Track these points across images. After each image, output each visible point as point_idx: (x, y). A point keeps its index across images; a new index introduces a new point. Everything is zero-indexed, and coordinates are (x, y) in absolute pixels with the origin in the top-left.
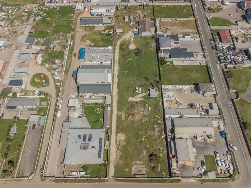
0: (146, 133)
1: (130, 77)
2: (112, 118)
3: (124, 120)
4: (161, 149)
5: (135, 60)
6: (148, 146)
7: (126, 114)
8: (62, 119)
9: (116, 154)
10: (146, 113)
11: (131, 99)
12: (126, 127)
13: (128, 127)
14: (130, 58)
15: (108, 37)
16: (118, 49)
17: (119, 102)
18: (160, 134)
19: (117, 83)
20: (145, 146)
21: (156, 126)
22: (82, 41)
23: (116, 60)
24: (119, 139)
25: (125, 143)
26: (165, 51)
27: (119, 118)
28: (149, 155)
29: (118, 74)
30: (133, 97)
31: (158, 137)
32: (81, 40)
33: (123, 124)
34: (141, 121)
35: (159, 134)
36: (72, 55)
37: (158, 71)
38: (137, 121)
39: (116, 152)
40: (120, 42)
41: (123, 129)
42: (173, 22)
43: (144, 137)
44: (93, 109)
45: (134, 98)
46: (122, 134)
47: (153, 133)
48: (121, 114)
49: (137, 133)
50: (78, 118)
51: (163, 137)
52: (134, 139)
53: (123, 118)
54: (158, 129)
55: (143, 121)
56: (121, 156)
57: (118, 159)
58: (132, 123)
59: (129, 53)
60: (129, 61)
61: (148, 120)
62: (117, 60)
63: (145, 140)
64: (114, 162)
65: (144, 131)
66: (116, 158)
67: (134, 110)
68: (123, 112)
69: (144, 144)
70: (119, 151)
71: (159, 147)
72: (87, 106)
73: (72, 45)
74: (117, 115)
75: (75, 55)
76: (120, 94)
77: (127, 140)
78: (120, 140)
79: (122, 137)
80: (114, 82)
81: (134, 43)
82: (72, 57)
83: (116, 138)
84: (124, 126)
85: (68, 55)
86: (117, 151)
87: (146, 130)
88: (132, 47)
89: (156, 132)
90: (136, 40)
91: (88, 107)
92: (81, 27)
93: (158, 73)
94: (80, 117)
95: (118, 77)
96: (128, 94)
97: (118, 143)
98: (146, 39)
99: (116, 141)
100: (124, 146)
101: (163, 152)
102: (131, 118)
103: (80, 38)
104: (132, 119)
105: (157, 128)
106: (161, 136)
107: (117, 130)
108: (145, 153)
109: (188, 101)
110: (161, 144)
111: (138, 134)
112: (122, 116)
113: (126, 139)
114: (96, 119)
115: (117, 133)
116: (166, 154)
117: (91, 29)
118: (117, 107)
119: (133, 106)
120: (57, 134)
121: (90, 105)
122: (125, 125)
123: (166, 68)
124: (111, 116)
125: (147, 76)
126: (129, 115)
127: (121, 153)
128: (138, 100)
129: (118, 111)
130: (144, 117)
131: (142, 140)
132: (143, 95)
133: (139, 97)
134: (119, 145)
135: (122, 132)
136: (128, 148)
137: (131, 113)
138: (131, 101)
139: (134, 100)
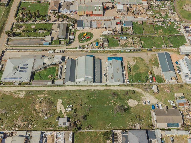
0: (21, 114)
1: (87, 101)
2: (42, 87)
3: (38, 96)
4: (2, 126)
5: (113, 106)
6: (8, 115)
7: (44, 98)
8: (47, 55)
9: (8, 91)
10: (41, 114)
11: (60, 101)
12: (31, 98)
14: (114, 101)
15: (143, 78)
16: (126, 89)
17: (58, 92)
18: (16, 127)
19: (80, 90)
20: (8, 112)
21: (26, 123)
22: (134, 58)
23: (110, 87)
25: (15, 97)
26: (124, 138)
27: (42, 92)
29: (91, 90)
30: (62, 103)
31: (15, 124)
32: (135, 57)
33: (34, 96)
34: (34, 110)
35: (17, 125)
36: (115, 53)
37: (96, 129)
38: (35, 106)
40: (137, 91)
41: (29, 96)
43: (18, 112)
44: (53, 73)
45: (60, 104)
46: (25, 95)
47: (20, 120)
48: (44, 94)
49: (23, 106)
50: (44, 62)
52: (18, 104)
53: (40, 95)
54: (22, 125)
55: (34, 112)
56: (6, 94)
57: (3, 93)
58: (34, 103)
59: (123, 100)
61: (34, 116)
62: (110, 89)
63: (14, 112)
64: (2, 90)
65: (23, 112)
66: (4, 91)
67: (45, 103)
68: (47, 95)
69: (11, 112)
70: (10, 93)
71: (4, 125)
73: (126, 51)
74: (44, 91)
75: (116, 55)
76: (68, 93)
78: (20, 93)
79: (22, 95)
80: (81, 87)
81: (138, 105)
82: (112, 53)
83: (22, 91)
84: (32, 96)
85: (114, 50)
86: (11, 92)
87: (24, 114)
88: (132, 103)
89: (19, 123)
90: (143, 106)
91: (55, 70)
92: (156, 55)
94: (44, 64)
95: (87, 90)
96: (66, 99)
97: (17, 92)
98: (147, 118)
99: (19, 91)
100: (13, 97)
102: (39, 101)
103: (137, 56)
104: (37, 102)
105: (24, 124)
106: (14, 127)
107: (29, 91)
108: (2, 112)
110: (6, 126)
111: (22, 108)
112: (42, 94)
113: (19, 98)
114: (42, 76)
115: (26, 91)
117: (153, 63)
118: (53, 91)
119: (51, 103)
120: (34, 53)
121: (57, 70)
122: (32, 98)
123: (99, 138)
124: (44, 86)
125: (88, 117)
127: (8, 94)
128: (58, 108)
129: (49, 91)
130: (38, 113)
131: (15, 111)
132: (63, 112)
133: (61, 108)
134: (15, 93)
135: (26, 95)
136: (10, 100)
137: (43, 101)
138: (57, 101)
139: (58, 105)
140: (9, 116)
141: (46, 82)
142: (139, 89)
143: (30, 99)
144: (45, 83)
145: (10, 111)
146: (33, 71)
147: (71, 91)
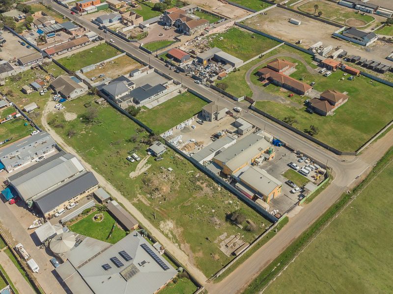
0: (194, 198)
1: (105, 151)
3: (150, 204)
4: (231, 202)
5: (91, 129)
6: (213, 211)
7: (145, 195)
8: (46, 269)
9: (183, 251)
10: (172, 177)
11: (133, 175)
12: (161, 210)
13: (165, 208)
14: (82, 131)
15: (18, 124)
16: (50, 130)
17: (120, 188)
18: (213, 188)
19: (93, 168)
20: (209, 214)
21: (198, 183)
24: (167, 231)
25: (181, 230)
26: (125, 99)
27: (139, 206)
28: (224, 219)
29: (82, 158)
30: (134, 171)
31: (213, 192)
33: (155, 209)
34: (175, 190)
35: (211, 189)
37: (136, 124)
38: (169, 194)
39: (180, 249)
40: (46, 120)
41: (160, 214)
42: (100, 68)
43: (197, 204)
44: (88, 220)
45: (137, 172)
46: (165, 222)
47: (203, 192)
48: (139, 200)
49: (183, 207)
50: (76, 246)
51: (219, 189)
52: (187, 216)
53: (145, 203)
54: (204, 185)
55: (177, 188)
56: (191, 248)
57: (191, 254)
58: (165, 199)
60: (82, 135)
61: (181, 183)
62: (63, 142)
63: (202, 208)
64: (190, 262)
65: (191, 199)
66: (188, 255)
68: (138, 195)
69: (205, 212)
70: (182, 245)
71: (226, 202)
72: (74, 223)
74: (134, 204)
76: (111, 179)
77: (179, 223)
78: (170, 230)
79: (169, 225)
81: (70, 112)
83: (162, 232)
84: (157, 211)
86: (179, 245)
87: (191, 195)
88: (70, 117)
89: (207, 190)
90: (68, 107)
91: (77, 224)
93: (139, 127)
94: (78, 242)
95: (87, 161)
96: (122, 172)
97: (170, 236)
98: (82, 100)
99: (167, 236)
100: (183, 232)
101: (237, 204)
102: (157, 195)
104: (160, 196)
105: (202, 183)
106: (217, 189)
107: (152, 222)
108: (217, 221)
109: (206, 135)
110: (226, 198)
111: (186, 206)
112: (142, 202)
113: (177, 224)
114: (107, 231)
115: (157, 226)
116: (243, 203)
118: (124, 195)
119: (145, 181)
121: (77, 219)
122: (159, 209)
123: (144, 117)
125: (128, 138)
126: (151, 194)
127: (188, 245)
128: (144, 169)
129: (130, 199)
130: (173, 183)
131: (199, 210)
132: (146, 161)
133: (142, 166)
134: (174, 237)
135: (162, 220)
136: (191, 232)
137: (152, 189)
138: (135, 177)
139: (140, 173)
140: (213, 208)
141: (118, 208)
143: (165, 210)
144: (120, 208)
145: (205, 214)
146: (110, 244)
147: (104, 176)
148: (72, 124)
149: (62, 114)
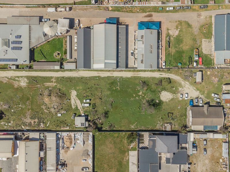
0: (29, 110)
1: (109, 93)
2: (47, 71)
3: (44, 85)
4: (10, 124)
5: (140, 100)
6: (12, 111)
7: (53, 87)
8: (46, 14)
9: (3, 77)
10: (52, 110)
11: (74, 93)
12: (36, 87)
13: (35, 90)
14: (143, 93)
15: (185, 60)
16: (160, 76)
17: (70, 79)
18: (26, 125)
19: (99, 76)
20: (12, 107)
21: (36, 120)
22: (178, 23)
23: (139, 73)
24: (20, 79)
25: (16, 86)
26: (151, 143)
27: (48, 79)
28: (3, 111)
29: (113, 77)
30: (77, 96)
31: (24, 122)
32: (179, 21)
33: (39, 84)
34: (43, 104)
35: (27, 123)
36: (149, 12)
37: (120, 129)
38: (43, 100)
39: (6, 77)
40: (175, 79)
41: (33, 84)
43: (24, 107)
44: (60, 49)
45: (75, 97)
47: (28, 117)
48: (52, 82)
49: (28, 99)
50: (44, 32)
51: (23, 127)
52: (21, 96)
53: (47, 84)
54: (32, 122)
55: (44, 107)
56: (2, 82)
58: (41, 94)
59: (154, 91)
60: (139, 92)
61: (45, 112)
62: (139, 75)
63: (19, 107)
65: (30, 107)
67: (55, 97)
68: (56, 84)
69: (15, 106)
70: (7, 80)
71: (12, 122)
72: (64, 41)
73: (168, 9)
74: (52, 77)
75: (150, 16)
76: (81, 80)
77: (19, 89)
78: (20, 81)
79: (23, 83)
80: (100, 72)
81: (172, 99)
82: (146, 12)
83: (22, 77)
84: (37, 85)
85: (149, 7)
86: (8, 78)
87: (32, 109)
88: (165, 96)
89: (28, 120)
90: (179, 101)
91: (62, 43)
92: (211, 17)
93: (114, 129)
95: (108, 77)
96: (81, 89)
97: (17, 79)
98: (181, 116)
99: (18, 77)
100: (13, 86)
101: (6, 126)
102: (46, 93)
103: (183, 20)
104: (45, 94)
105: (35, 122)
107: (32, 77)
108: (5, 107)
109: (71, 161)
110: (14, 124)
111: (27, 101)
112: (50, 82)
113: (21, 87)
114: (45, 53)
115: (28, 77)
116: (3, 129)
117: (204, 34)
118: (63, 77)
119: (63, 96)
120: (27, 12)
121: (65, 45)
122: (38, 87)
123: (123, 140)
124: (50, 71)
125: (110, 113)
126: (50, 91)
127: (5, 82)
128: (73, 102)
129: (57, 78)
130: (49, 108)
131: (20, 105)
132: (79, 108)
133: (77, 103)
134: (14, 80)
135: (29, 83)
136: (10, 90)
137: (52, 94)
138: (71, 93)
139: (72, 98)
140: (15, 112)
141: (52, 66)
142: (177, 77)
143: (34, 89)
144: (52, 68)
145: (15, 105)
146: (31, 47)
147: (87, 77)
148: (156, 92)
149: (174, 92)
